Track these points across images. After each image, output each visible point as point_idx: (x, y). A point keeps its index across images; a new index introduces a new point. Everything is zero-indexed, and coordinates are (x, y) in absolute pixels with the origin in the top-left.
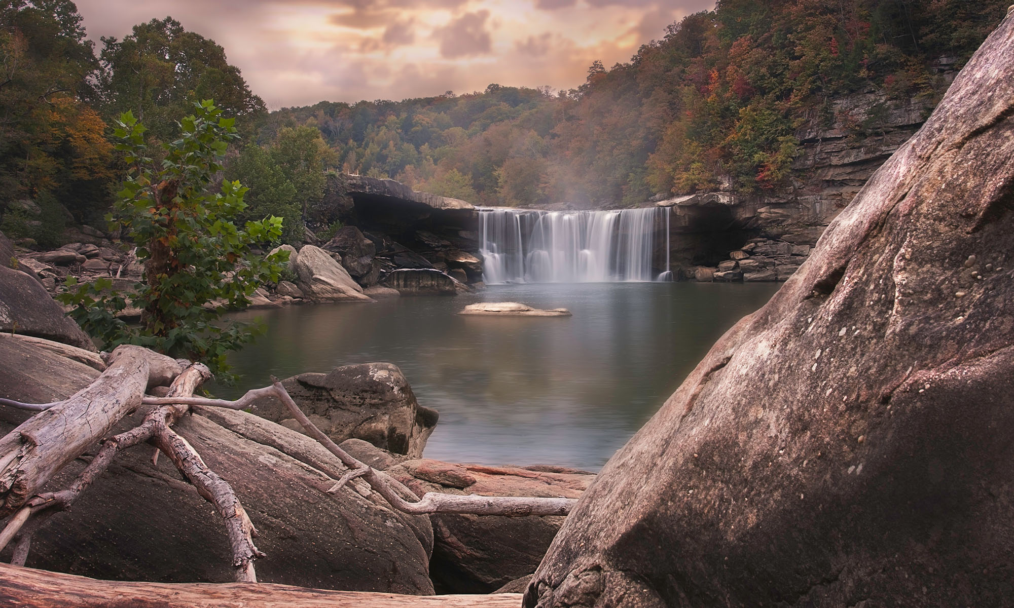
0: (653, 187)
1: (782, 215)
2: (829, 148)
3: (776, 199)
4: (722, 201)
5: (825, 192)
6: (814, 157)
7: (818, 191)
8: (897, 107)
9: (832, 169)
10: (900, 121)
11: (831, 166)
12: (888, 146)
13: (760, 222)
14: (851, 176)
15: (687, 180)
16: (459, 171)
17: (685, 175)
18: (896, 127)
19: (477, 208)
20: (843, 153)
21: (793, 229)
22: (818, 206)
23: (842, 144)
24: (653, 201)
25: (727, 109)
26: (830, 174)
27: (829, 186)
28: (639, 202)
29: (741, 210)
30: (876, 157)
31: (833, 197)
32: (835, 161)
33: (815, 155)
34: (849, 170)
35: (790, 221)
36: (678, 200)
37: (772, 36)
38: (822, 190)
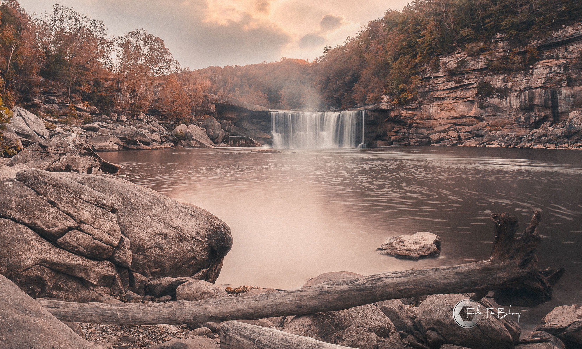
0: (356, 100)
1: (413, 115)
2: (437, 81)
3: (410, 106)
4: (383, 108)
5: (435, 103)
6: (429, 86)
7: (431, 103)
8: (473, 60)
9: (438, 92)
10: (474, 67)
11: (438, 90)
12: (468, 80)
13: (402, 118)
14: (448, 95)
15: (373, 97)
16: (261, 91)
17: (372, 94)
18: (472, 70)
19: (270, 110)
20: (444, 84)
21: (419, 121)
22: (431, 110)
23: (444, 79)
24: (356, 107)
25: (387, 64)
26: (437, 94)
27: (437, 100)
28: (349, 108)
29: (392, 112)
30: (461, 85)
31: (438, 106)
32: (440, 87)
33: (430, 85)
34: (447, 92)
35: (417, 117)
36: (368, 107)
37: (409, 28)
38: (433, 102)
